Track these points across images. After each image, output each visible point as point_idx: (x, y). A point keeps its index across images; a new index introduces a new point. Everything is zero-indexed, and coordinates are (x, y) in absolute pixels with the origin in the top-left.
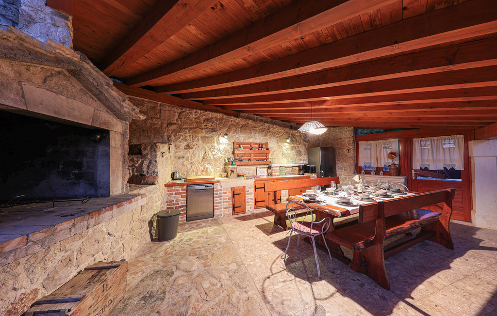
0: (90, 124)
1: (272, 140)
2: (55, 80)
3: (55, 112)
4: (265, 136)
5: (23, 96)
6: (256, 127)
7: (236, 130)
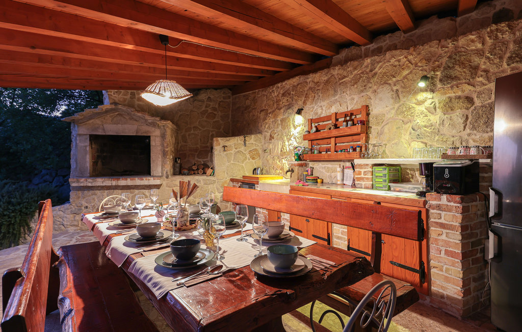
0: (135, 135)
1: (380, 95)
2: (115, 119)
3: (116, 133)
4: (362, 91)
5: (104, 130)
6: (345, 77)
7: (315, 97)
